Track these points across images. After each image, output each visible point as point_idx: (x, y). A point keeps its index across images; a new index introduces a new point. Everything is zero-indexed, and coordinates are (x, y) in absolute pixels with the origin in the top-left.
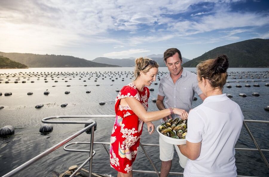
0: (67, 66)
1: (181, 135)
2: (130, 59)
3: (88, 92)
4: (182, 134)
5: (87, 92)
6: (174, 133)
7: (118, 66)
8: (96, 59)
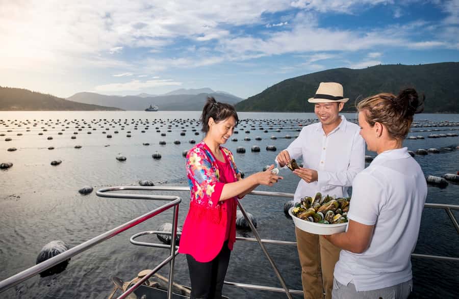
0: (15, 107)
1: (333, 219)
2: (141, 96)
3: (55, 164)
4: (333, 216)
5: (52, 164)
6: (320, 215)
7: (119, 109)
8: (77, 95)
